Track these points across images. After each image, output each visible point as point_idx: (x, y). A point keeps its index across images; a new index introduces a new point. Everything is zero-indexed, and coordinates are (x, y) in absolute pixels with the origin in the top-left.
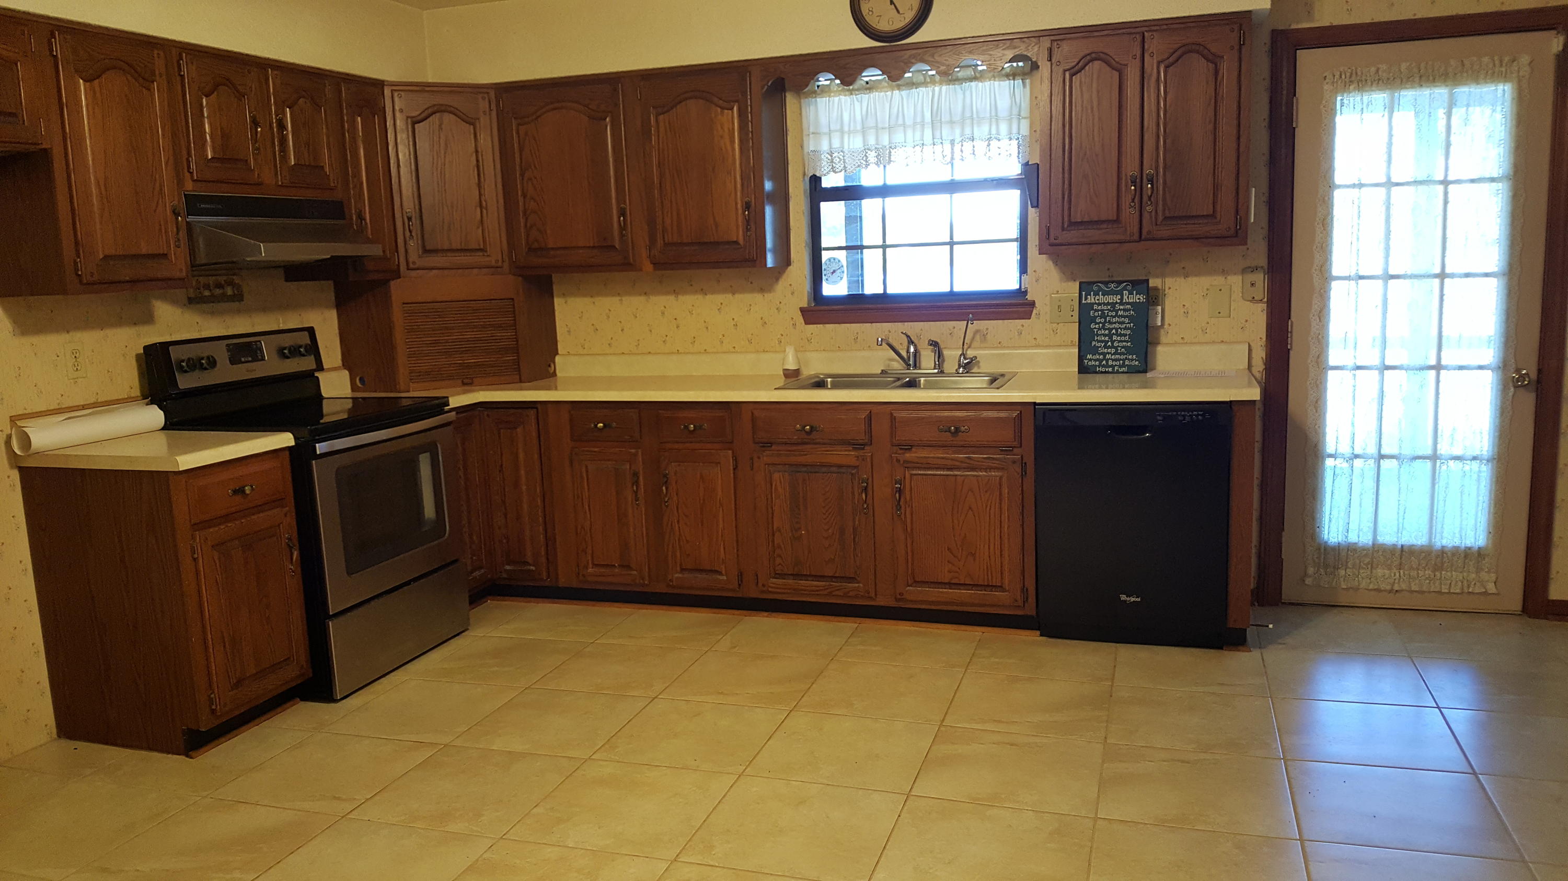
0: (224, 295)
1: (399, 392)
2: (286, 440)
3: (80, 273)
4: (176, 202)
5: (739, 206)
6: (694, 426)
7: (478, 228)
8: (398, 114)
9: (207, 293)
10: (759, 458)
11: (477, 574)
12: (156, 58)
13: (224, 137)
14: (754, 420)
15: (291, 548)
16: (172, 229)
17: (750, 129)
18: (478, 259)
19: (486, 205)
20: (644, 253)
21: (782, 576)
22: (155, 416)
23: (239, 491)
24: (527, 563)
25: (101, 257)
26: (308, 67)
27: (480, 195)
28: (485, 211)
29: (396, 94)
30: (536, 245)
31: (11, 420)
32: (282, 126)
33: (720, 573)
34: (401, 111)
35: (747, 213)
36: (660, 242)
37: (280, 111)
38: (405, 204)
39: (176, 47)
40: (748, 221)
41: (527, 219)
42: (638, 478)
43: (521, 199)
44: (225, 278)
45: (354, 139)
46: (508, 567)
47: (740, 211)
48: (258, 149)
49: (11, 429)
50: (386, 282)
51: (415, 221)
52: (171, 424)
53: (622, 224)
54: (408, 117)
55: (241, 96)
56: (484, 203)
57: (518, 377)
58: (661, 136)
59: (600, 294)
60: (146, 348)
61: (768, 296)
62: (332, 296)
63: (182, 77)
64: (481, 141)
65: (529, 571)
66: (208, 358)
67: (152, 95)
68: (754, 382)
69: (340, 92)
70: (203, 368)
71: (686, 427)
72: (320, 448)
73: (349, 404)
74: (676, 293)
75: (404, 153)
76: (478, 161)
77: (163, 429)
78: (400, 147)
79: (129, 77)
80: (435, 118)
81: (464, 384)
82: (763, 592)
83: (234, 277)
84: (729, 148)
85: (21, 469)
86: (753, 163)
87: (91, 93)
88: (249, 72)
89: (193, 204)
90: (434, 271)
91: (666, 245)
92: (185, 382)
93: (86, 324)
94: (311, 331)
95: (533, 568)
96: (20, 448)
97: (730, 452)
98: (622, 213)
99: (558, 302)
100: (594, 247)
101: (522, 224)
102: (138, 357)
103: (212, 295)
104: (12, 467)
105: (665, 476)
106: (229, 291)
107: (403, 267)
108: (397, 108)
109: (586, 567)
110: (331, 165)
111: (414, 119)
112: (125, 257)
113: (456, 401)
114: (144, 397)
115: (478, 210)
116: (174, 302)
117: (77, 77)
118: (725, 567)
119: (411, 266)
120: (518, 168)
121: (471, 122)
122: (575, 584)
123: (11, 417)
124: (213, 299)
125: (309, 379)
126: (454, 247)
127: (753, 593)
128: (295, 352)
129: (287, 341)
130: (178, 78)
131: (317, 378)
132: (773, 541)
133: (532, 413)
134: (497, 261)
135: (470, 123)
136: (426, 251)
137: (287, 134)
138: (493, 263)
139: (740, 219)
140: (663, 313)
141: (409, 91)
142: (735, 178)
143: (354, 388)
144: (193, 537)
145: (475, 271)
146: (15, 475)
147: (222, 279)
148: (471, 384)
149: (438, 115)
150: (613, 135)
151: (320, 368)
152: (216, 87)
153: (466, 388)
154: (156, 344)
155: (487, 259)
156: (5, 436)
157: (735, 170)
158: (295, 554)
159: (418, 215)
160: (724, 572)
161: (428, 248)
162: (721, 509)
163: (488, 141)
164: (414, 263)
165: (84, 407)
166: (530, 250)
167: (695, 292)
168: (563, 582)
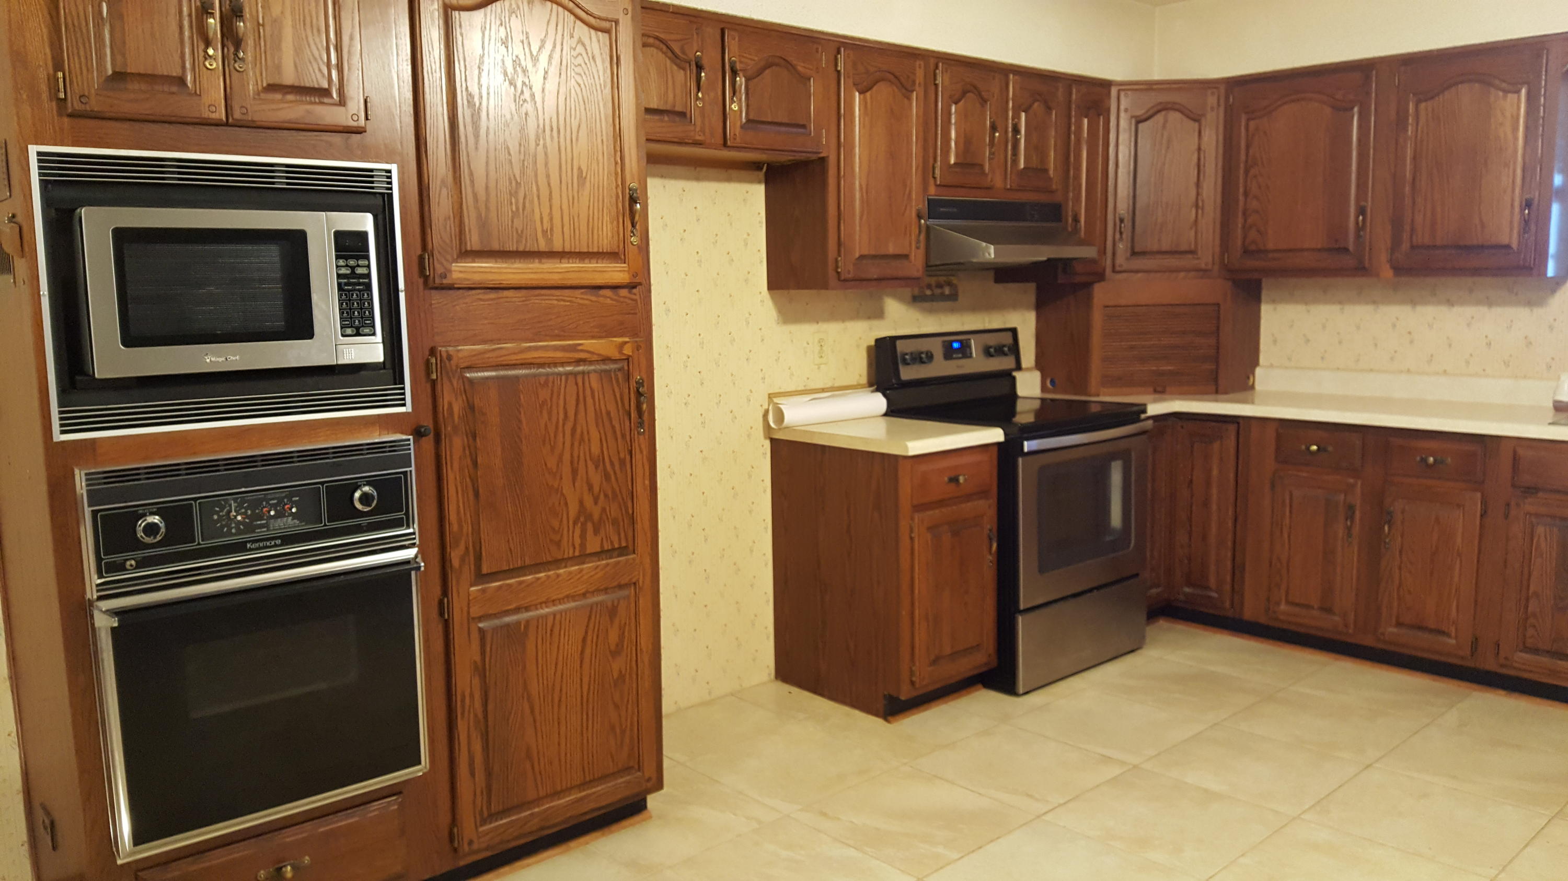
0: (942, 294)
1: (1090, 396)
2: (995, 435)
3: (839, 270)
4: (920, 206)
5: (1517, 204)
6: (1435, 461)
7: (1191, 228)
8: (1122, 114)
9: (928, 292)
10: (1518, 505)
11: (1154, 591)
12: (918, 69)
13: (966, 143)
14: (1516, 459)
15: (990, 539)
16: (915, 230)
17: (1542, 114)
18: (1188, 261)
19: (1203, 204)
20: (1384, 257)
21: (1536, 651)
22: (879, 403)
23: (954, 480)
24: (1211, 590)
25: (857, 255)
26: (1045, 71)
27: (1198, 194)
28: (1200, 212)
29: (1122, 94)
30: (1253, 247)
31: (769, 397)
32: (1016, 130)
33: (1448, 635)
34: (1126, 110)
35: (1527, 211)
36: (1405, 246)
37: (1016, 116)
38: (1119, 204)
39: (933, 57)
40: (1526, 222)
41: (1245, 221)
42: (1354, 513)
43: (1241, 198)
44: (945, 278)
45: (1078, 141)
46: (1187, 590)
47: (1517, 210)
48: (993, 154)
49: (769, 405)
50: (1088, 285)
51: (1128, 223)
52: (892, 411)
53: (1360, 224)
54: (1132, 117)
55: (984, 101)
56: (1200, 204)
57: (1214, 388)
58: (1421, 124)
59: (1316, 301)
60: (877, 341)
61: (1538, 311)
62: (1032, 298)
63: (936, 85)
64: (1205, 138)
65: (1210, 597)
66: (927, 353)
67: (911, 104)
68: (1510, 412)
69: (1070, 94)
70: (922, 362)
71: (1424, 460)
72: (1027, 446)
73: (1037, 404)
74: (1413, 303)
75: (1124, 154)
76: (1199, 159)
77: (886, 415)
78: (1121, 148)
79: (895, 88)
80: (1160, 118)
81: (1155, 391)
82: (1502, 666)
83: (952, 278)
84: (1510, 136)
85: (773, 441)
86: (1542, 153)
87: (864, 104)
88: (994, 78)
89: (935, 208)
90: (1140, 275)
91: (1413, 247)
92: (908, 373)
93: (833, 316)
94: (1014, 331)
95: (1214, 595)
96: (774, 422)
97: (1479, 495)
98: (1361, 211)
99: (1266, 310)
100: (1319, 250)
101: (1240, 225)
102: (869, 348)
103: (933, 295)
104: (765, 438)
105: (1390, 513)
106: (947, 291)
107: (1108, 271)
108: (1122, 107)
109: (1278, 604)
110: (1055, 169)
111: (1138, 119)
112: (874, 257)
113: (1155, 408)
114: (870, 384)
115: (1194, 211)
116: (901, 299)
117: (854, 89)
118: (1456, 629)
119: (1118, 269)
120: (1242, 165)
121: (1196, 118)
122: (1263, 620)
123: (769, 394)
124: (933, 298)
125: (1007, 377)
126: (1164, 249)
127: (1490, 664)
128: (999, 351)
129: (992, 340)
130: (933, 87)
131: (1014, 378)
132: (1526, 607)
133: (1232, 428)
134: (1206, 264)
135: (1195, 120)
136: (1134, 254)
137: (1020, 138)
138: (1203, 266)
139: (1517, 217)
140: (1394, 326)
141: (1136, 90)
142: (1514, 171)
143: (1044, 388)
144: (912, 519)
145: (1182, 274)
146: (767, 444)
147: (942, 279)
148: (1163, 392)
149: (1163, 113)
150: (1360, 127)
151: (1019, 367)
152: (964, 93)
153: (1157, 396)
154: (885, 338)
155: (1196, 262)
156: (763, 411)
157: (1515, 163)
158: (995, 546)
159: (1130, 217)
160: (1453, 634)
161: (1136, 250)
162: (1458, 562)
163: (1212, 138)
164: (1121, 266)
165: (823, 390)
166: (1246, 252)
167: (1439, 303)
168: (1248, 614)
